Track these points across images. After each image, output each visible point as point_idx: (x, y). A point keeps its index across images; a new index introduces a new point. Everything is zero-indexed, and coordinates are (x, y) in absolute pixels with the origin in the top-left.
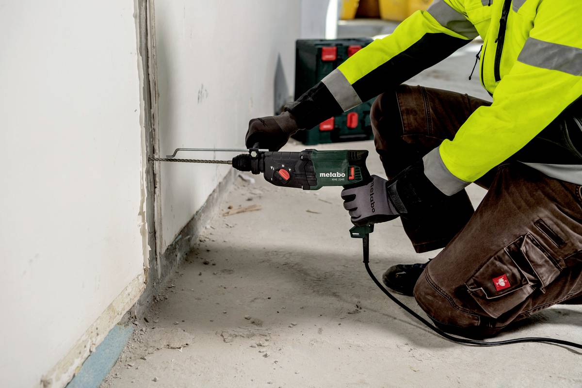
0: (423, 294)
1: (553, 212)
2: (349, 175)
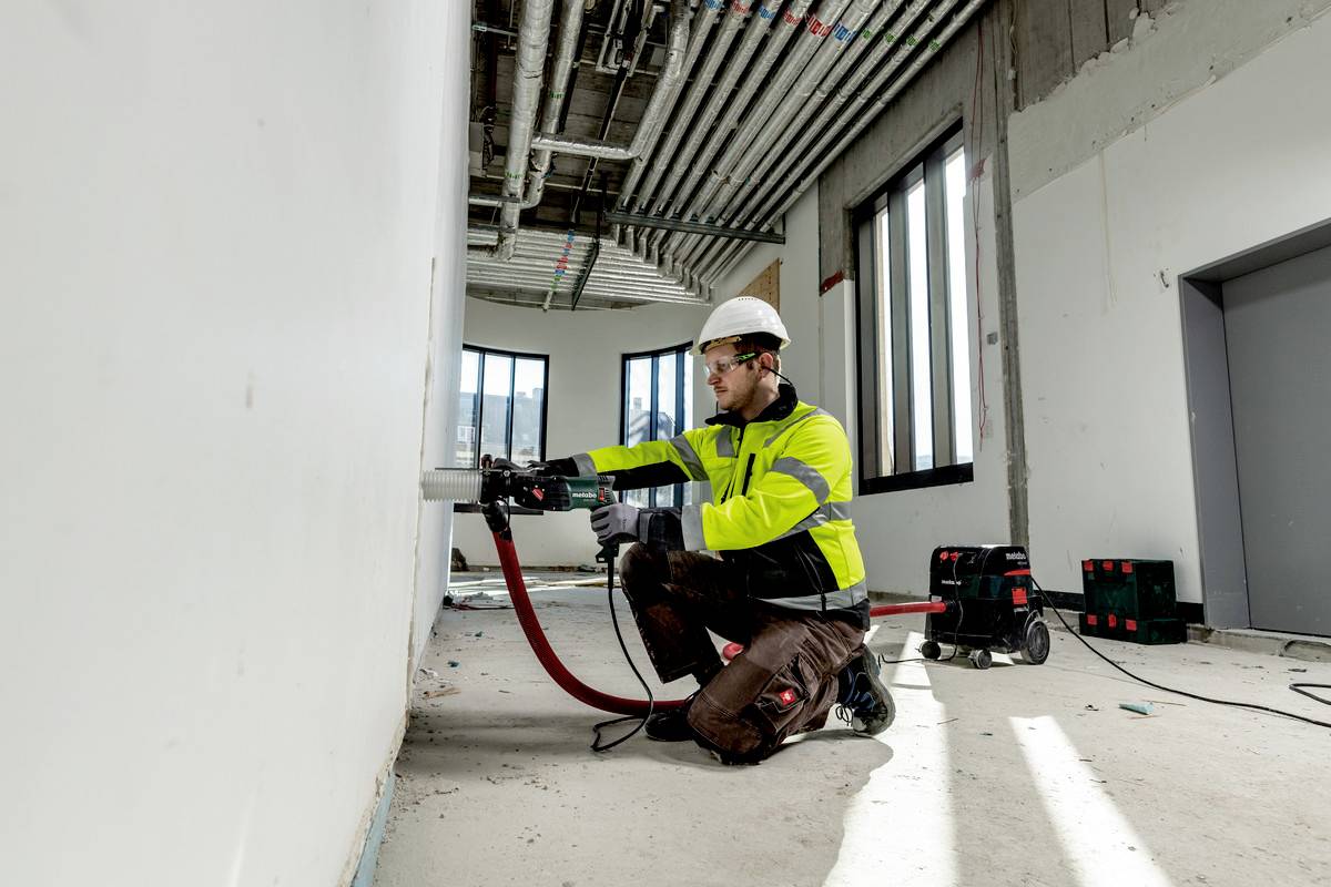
2: (599, 494)
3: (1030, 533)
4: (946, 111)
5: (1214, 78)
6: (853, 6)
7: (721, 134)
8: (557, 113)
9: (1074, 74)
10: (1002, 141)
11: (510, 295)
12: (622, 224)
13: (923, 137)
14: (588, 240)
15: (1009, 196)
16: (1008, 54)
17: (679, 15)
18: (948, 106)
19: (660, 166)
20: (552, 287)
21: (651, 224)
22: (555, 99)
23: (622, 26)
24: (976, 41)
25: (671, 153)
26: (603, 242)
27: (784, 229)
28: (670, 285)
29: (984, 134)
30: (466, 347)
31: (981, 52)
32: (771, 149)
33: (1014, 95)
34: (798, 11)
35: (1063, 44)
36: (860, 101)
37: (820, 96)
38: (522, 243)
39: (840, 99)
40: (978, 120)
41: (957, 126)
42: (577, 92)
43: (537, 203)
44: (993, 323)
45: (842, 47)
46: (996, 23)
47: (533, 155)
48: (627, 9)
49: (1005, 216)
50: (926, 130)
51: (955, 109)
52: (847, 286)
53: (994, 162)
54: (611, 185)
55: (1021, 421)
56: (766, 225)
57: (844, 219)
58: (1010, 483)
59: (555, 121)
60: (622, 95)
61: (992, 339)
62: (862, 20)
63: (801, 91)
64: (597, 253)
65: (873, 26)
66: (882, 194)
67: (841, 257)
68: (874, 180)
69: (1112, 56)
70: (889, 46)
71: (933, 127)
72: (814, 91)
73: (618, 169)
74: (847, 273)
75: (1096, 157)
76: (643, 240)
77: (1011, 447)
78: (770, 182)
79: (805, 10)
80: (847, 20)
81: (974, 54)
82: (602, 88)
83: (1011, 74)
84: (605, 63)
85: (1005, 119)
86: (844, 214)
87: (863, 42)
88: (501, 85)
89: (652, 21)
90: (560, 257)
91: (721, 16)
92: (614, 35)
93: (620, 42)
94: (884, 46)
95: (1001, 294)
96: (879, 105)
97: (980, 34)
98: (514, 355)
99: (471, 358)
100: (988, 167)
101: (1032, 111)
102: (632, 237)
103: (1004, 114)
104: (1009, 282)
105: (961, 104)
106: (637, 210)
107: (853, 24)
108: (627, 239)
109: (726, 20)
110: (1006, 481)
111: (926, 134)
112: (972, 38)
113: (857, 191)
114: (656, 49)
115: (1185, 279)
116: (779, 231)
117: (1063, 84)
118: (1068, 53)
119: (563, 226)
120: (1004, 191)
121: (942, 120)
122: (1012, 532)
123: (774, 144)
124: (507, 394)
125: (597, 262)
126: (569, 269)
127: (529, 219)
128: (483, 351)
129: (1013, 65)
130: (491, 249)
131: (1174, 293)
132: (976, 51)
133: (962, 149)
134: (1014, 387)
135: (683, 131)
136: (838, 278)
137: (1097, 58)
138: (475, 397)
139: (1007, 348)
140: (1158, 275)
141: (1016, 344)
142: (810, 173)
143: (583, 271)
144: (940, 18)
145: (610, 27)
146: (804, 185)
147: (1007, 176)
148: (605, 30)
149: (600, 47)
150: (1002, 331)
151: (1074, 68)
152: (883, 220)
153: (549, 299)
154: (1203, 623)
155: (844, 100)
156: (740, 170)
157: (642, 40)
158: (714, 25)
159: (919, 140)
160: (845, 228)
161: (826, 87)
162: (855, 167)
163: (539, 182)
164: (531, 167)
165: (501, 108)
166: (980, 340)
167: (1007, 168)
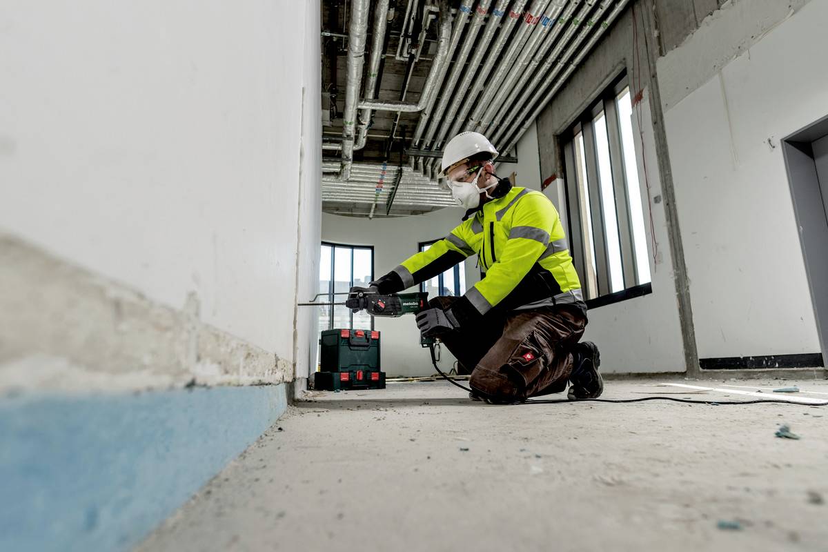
0: (478, 379)
1: (543, 317)
2: (420, 303)
3: (694, 321)
4: (615, 64)
5: (792, 11)
6: (552, 4)
7: (474, 94)
8: (373, 86)
9: (697, 27)
10: (653, 77)
11: (349, 210)
12: (415, 157)
13: (602, 83)
14: (395, 168)
15: (661, 109)
16: (653, 23)
17: (445, 17)
18: (616, 61)
19: (438, 117)
20: (375, 201)
21: (434, 156)
22: (372, 77)
23: (410, 30)
24: (631, 20)
25: (444, 109)
26: (404, 168)
27: (516, 154)
28: (447, 194)
29: (641, 74)
30: (323, 243)
31: (635, 24)
32: (505, 101)
33: (659, 47)
34: (518, 9)
35: (688, 11)
36: (560, 65)
37: (534, 64)
38: (355, 173)
39: (546, 66)
40: (637, 66)
41: (624, 73)
42: (385, 76)
43: (363, 146)
44: (657, 189)
45: (547, 30)
46: (643, 6)
47: (360, 113)
48: (413, 18)
49: (659, 121)
50: (603, 78)
51: (621, 62)
52: (559, 182)
53: (649, 90)
54: (407, 134)
55: (681, 249)
56: (505, 152)
57: (554, 141)
58: (677, 290)
59: (373, 91)
60: (412, 75)
61: (657, 200)
62: (558, 11)
63: (522, 62)
64: (401, 175)
65: (565, 15)
66: (578, 123)
67: (554, 165)
68: (572, 115)
69: (721, 11)
70: (576, 27)
71: (607, 76)
72: (531, 61)
73: (411, 124)
74: (559, 174)
75: (717, 76)
76: (429, 167)
77: (676, 267)
78: (506, 123)
79: (522, 8)
80: (548, 13)
81: (631, 27)
82: (400, 71)
83: (656, 33)
84: (401, 55)
85: (654, 63)
86: (554, 138)
87: (559, 26)
88: (339, 74)
89: (428, 25)
90: (378, 181)
91: (470, 18)
92: (406, 36)
93: (410, 39)
94: (573, 28)
95: (660, 170)
96: (572, 67)
97: (634, 14)
98: (352, 247)
99: (326, 250)
100: (646, 94)
101: (671, 55)
102: (422, 165)
103: (653, 58)
104: (665, 162)
105: (624, 59)
106: (424, 147)
107: (552, 14)
108: (419, 166)
109: (473, 20)
110: (674, 289)
111: (604, 80)
112: (629, 18)
113: (562, 123)
114: (432, 44)
115: (785, 141)
116: (513, 155)
117: (690, 35)
118: (693, 15)
119: (379, 160)
120: (658, 108)
121: (613, 71)
122: (681, 322)
123: (507, 99)
124: (349, 280)
125: (401, 182)
126: (384, 188)
127: (359, 157)
128: (334, 245)
129: (656, 28)
130: (337, 174)
131: (779, 150)
132: (632, 26)
133: (628, 88)
134: (675, 228)
135: (451, 93)
136: (553, 178)
137: (711, 15)
138: (330, 282)
139: (668, 204)
140: (767, 142)
141: (674, 201)
142: (530, 116)
143: (393, 189)
144: (607, 6)
145: (403, 31)
146: (528, 123)
147: (659, 97)
148: (400, 34)
149: (397, 46)
150: (664, 194)
151: (697, 24)
152: (580, 140)
153: (372, 210)
154: (823, 366)
155: (549, 65)
156: (487, 116)
157: (423, 37)
158: (466, 24)
159: (599, 85)
160: (555, 147)
161: (538, 57)
162: (559, 109)
163: (364, 132)
164: (359, 122)
165: (340, 89)
166: (650, 202)
167: (658, 93)
